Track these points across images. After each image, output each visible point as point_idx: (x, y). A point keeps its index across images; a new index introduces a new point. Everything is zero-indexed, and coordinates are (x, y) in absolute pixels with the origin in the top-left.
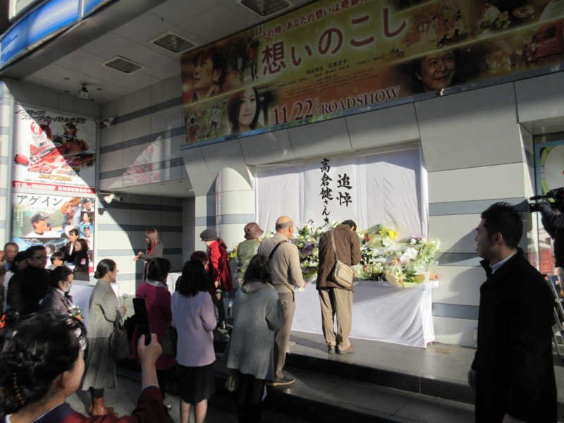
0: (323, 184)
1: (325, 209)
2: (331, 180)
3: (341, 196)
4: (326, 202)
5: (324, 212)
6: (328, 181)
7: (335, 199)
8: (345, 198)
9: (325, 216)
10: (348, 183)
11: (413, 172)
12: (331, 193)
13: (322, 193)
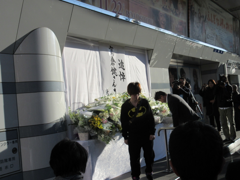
0: (112, 64)
1: (114, 82)
2: (115, 62)
3: (121, 75)
4: (114, 77)
5: (114, 85)
6: (114, 62)
7: (118, 76)
8: (122, 76)
9: (114, 88)
10: (123, 67)
11: (144, 65)
12: (116, 71)
13: (112, 70)
